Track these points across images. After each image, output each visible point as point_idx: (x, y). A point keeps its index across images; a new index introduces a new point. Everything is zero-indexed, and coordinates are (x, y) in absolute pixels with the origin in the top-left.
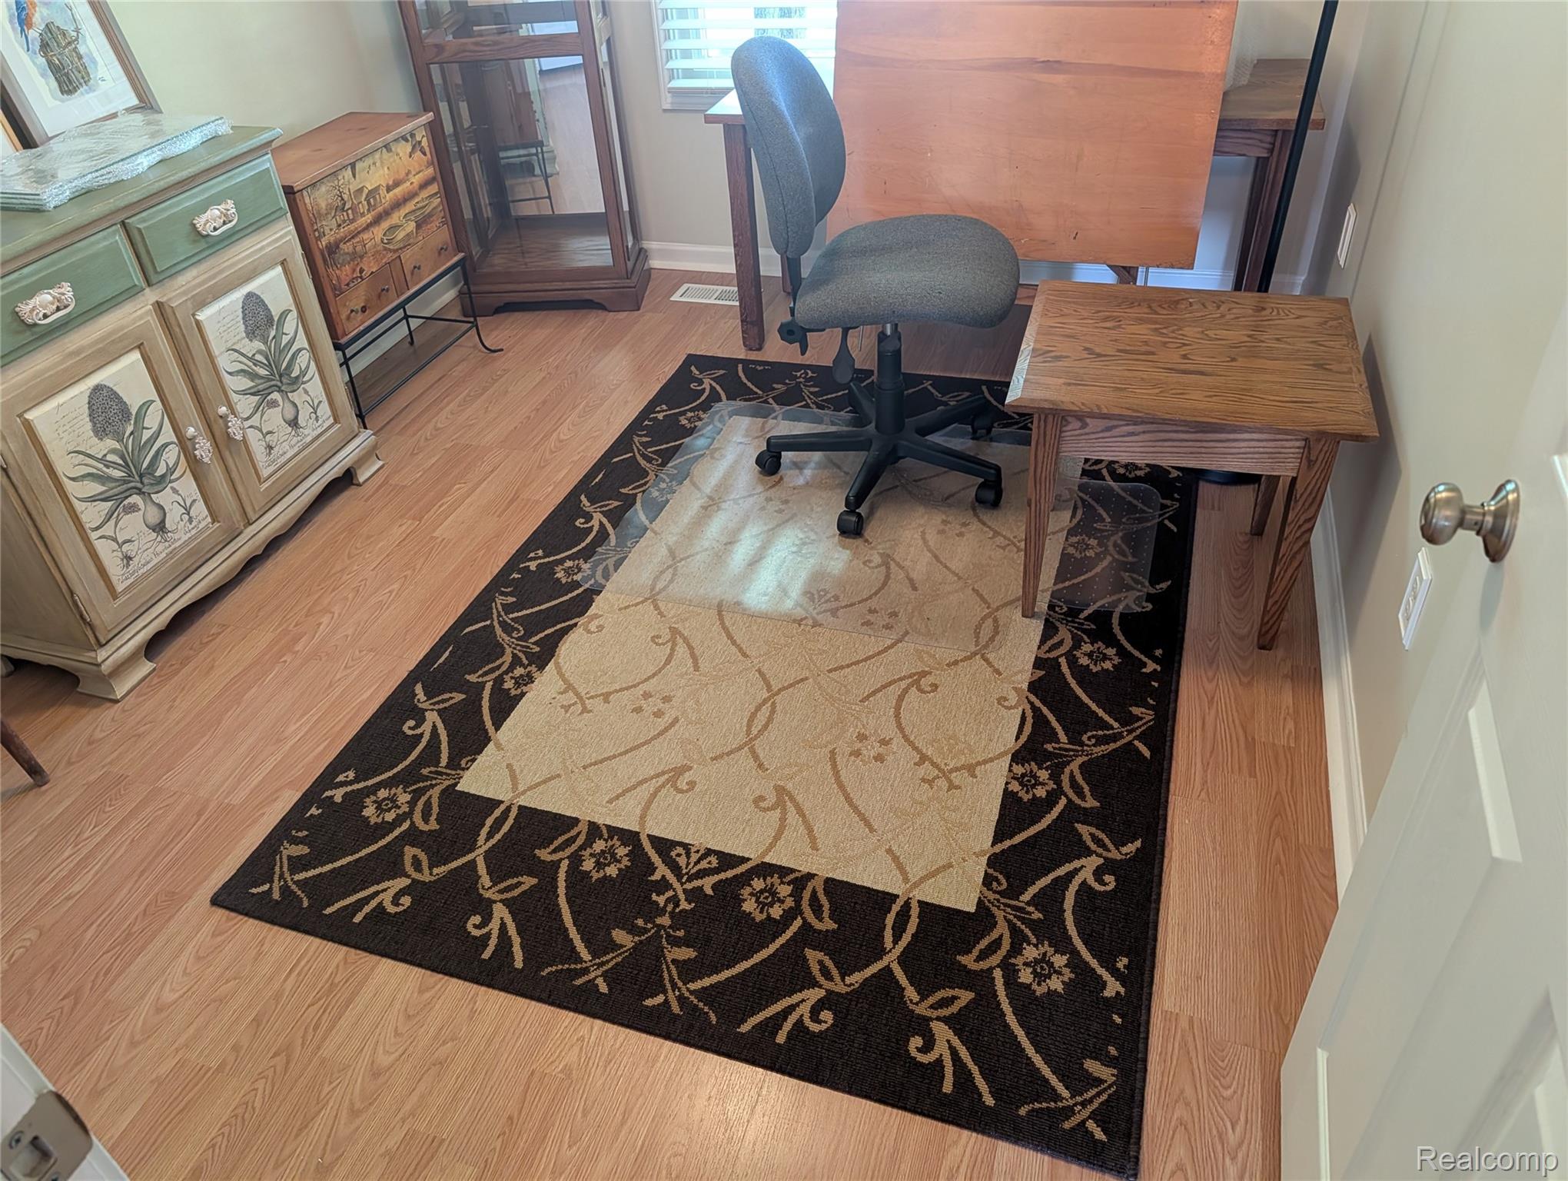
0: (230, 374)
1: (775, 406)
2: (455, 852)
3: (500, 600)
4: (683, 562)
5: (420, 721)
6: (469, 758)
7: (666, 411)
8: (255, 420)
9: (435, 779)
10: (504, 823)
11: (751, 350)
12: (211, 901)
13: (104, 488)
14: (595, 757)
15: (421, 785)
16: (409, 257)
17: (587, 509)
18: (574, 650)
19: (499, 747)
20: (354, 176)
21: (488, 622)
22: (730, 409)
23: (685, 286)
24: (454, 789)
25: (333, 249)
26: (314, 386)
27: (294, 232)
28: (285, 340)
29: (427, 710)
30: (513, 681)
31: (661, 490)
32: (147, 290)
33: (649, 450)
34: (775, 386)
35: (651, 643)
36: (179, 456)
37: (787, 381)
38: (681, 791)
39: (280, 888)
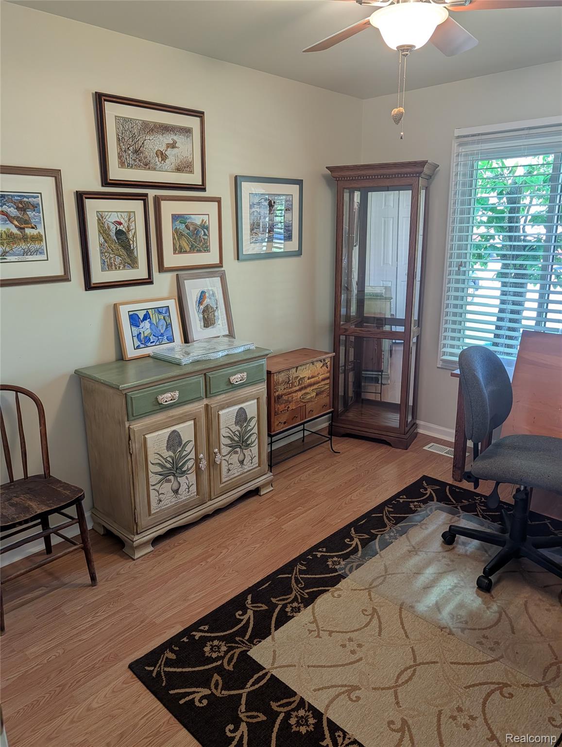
0: (224, 437)
1: (460, 510)
2: (235, 686)
3: (299, 566)
4: (390, 576)
5: (244, 613)
6: (258, 640)
7: (405, 499)
8: (227, 458)
9: (240, 644)
10: (262, 680)
11: (456, 480)
12: (129, 665)
13: (162, 470)
14: (315, 663)
15: (233, 645)
16: (309, 406)
17: (353, 535)
18: (324, 602)
19: (273, 639)
20: (296, 372)
21: (290, 576)
22: (436, 506)
23: (432, 444)
24: (246, 653)
25: (279, 397)
26: (255, 450)
27: (266, 388)
28: (249, 428)
29: (249, 609)
30: (291, 608)
31: (391, 536)
32: (205, 399)
33: (391, 515)
34: (463, 501)
35: (361, 613)
36: (193, 464)
37: (470, 500)
38: (351, 700)
39: (158, 671)
